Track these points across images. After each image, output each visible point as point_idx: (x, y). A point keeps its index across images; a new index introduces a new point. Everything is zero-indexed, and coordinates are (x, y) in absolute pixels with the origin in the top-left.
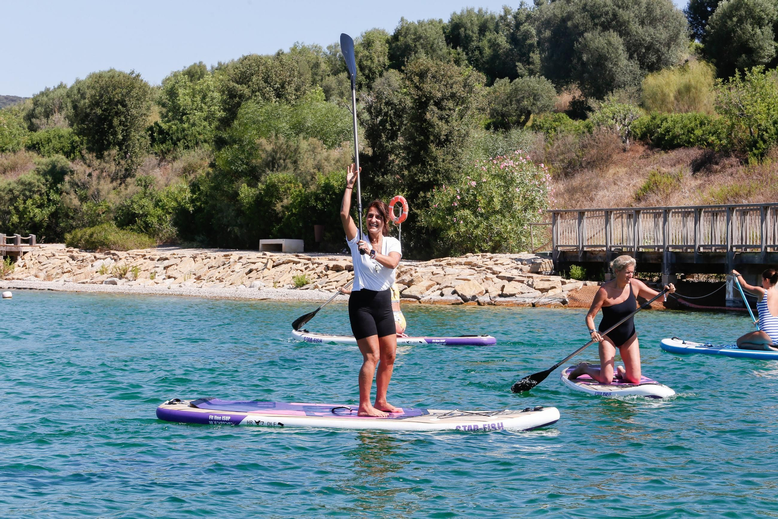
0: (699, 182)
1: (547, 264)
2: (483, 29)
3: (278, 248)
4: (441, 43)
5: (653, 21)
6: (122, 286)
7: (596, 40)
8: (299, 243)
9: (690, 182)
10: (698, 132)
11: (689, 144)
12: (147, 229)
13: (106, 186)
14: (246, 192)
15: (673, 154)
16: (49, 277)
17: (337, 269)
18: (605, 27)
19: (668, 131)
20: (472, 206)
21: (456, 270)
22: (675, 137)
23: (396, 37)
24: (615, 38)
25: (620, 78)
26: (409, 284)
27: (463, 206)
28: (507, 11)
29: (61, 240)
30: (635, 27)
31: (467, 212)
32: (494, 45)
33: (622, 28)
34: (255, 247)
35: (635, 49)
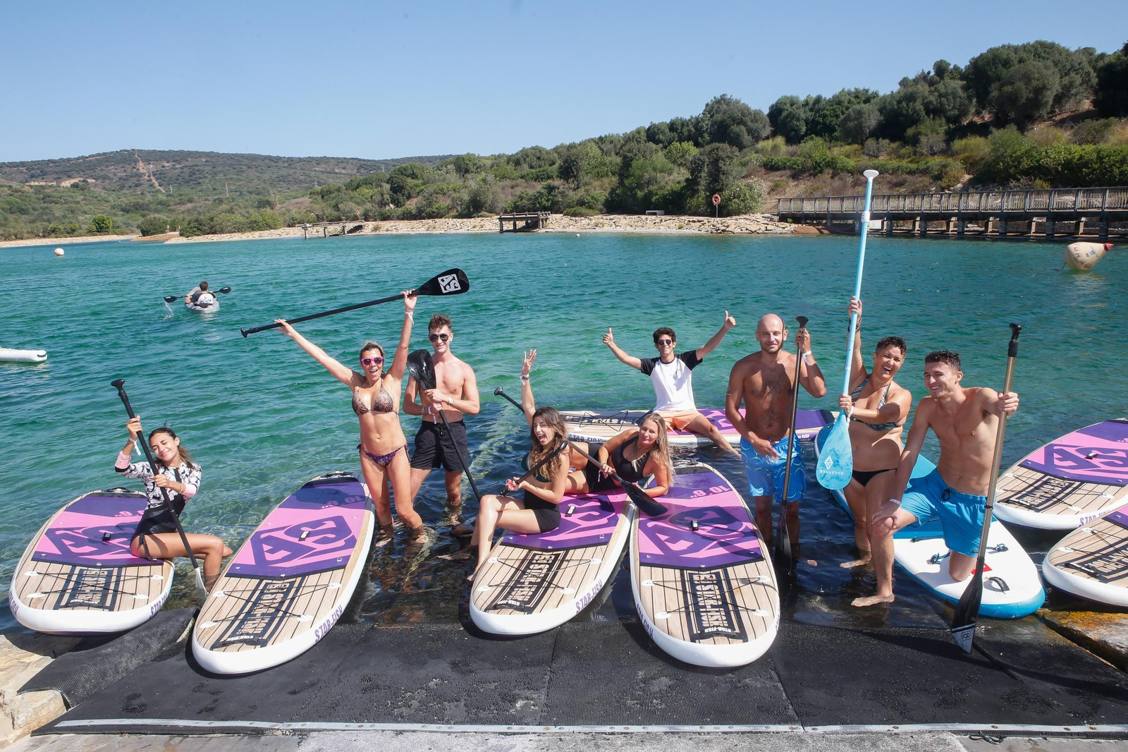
0: (795, 183)
1: (776, 218)
2: (683, 125)
3: (655, 214)
4: (667, 131)
5: (756, 121)
6: (598, 230)
7: (735, 128)
8: (663, 212)
9: (792, 183)
10: (788, 164)
11: (784, 168)
12: (590, 207)
13: (571, 193)
14: (640, 194)
15: (779, 173)
16: (564, 227)
17: (694, 222)
18: (738, 124)
19: (776, 163)
20: (739, 197)
21: (742, 221)
22: (779, 166)
23: (649, 129)
24: (743, 128)
25: (745, 143)
26: (728, 227)
27: (734, 197)
28: (691, 117)
29: (561, 213)
30: (749, 123)
31: (736, 200)
32: (689, 131)
33: (745, 124)
34: (645, 214)
35: (750, 131)
